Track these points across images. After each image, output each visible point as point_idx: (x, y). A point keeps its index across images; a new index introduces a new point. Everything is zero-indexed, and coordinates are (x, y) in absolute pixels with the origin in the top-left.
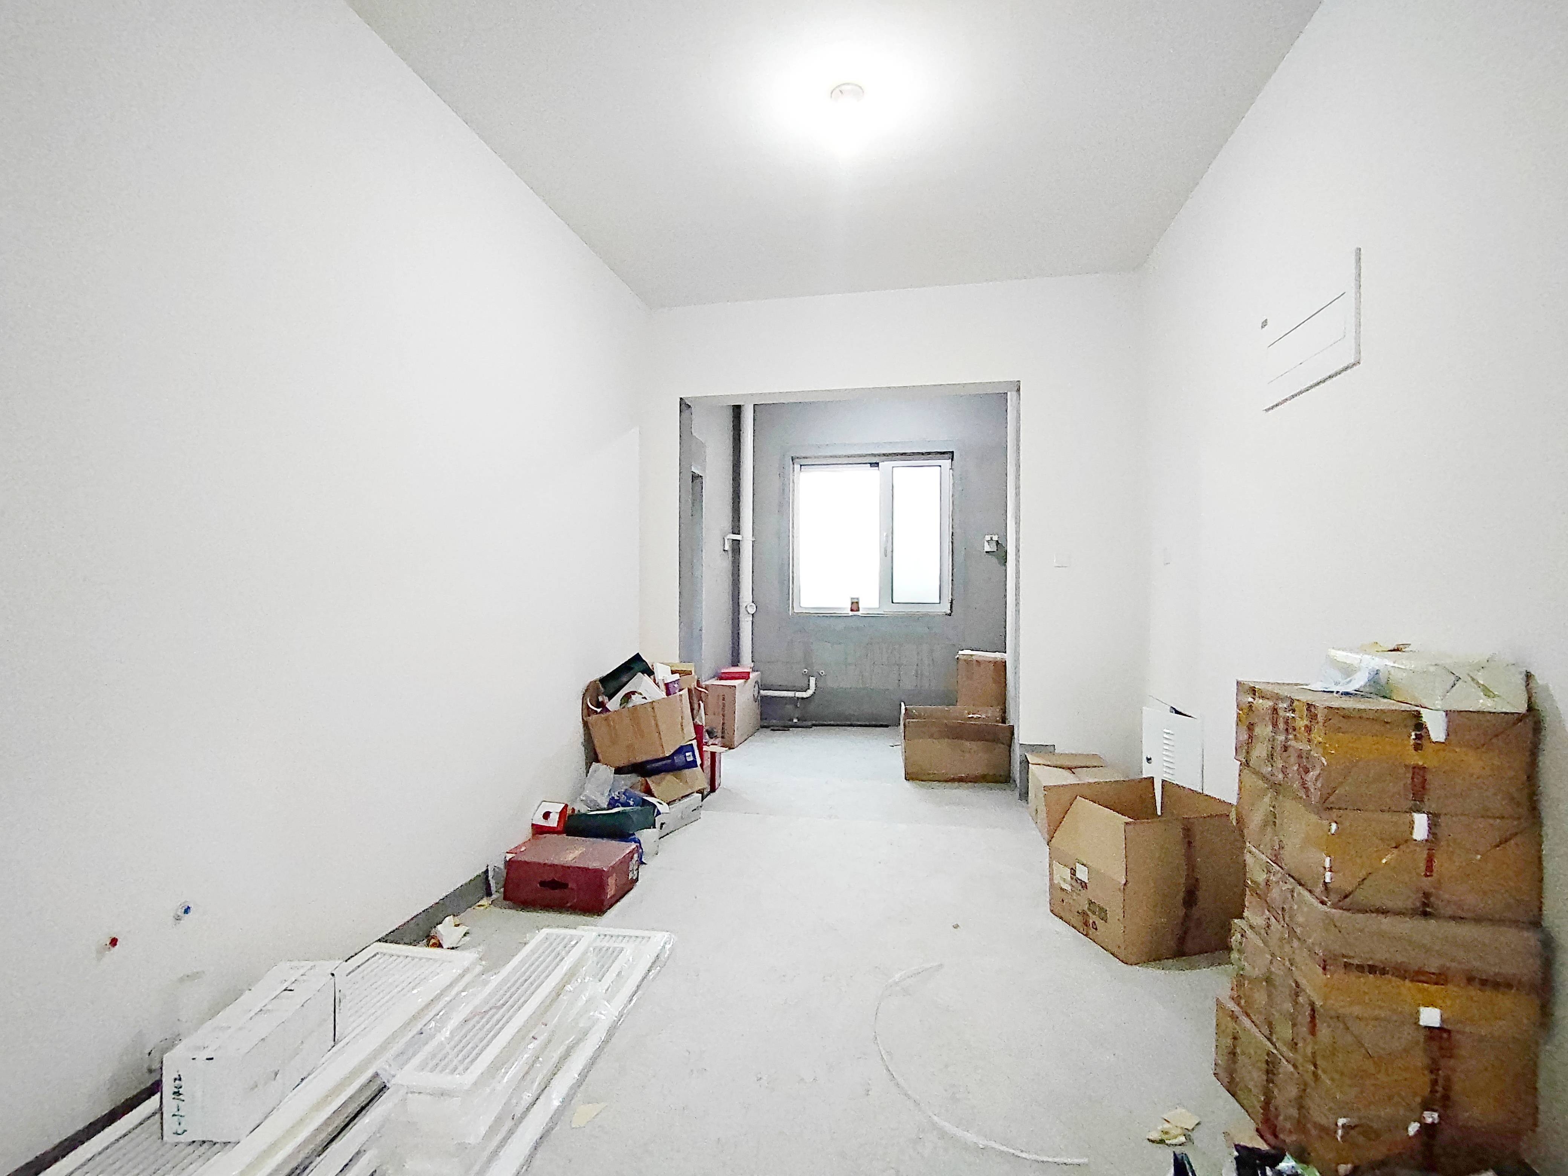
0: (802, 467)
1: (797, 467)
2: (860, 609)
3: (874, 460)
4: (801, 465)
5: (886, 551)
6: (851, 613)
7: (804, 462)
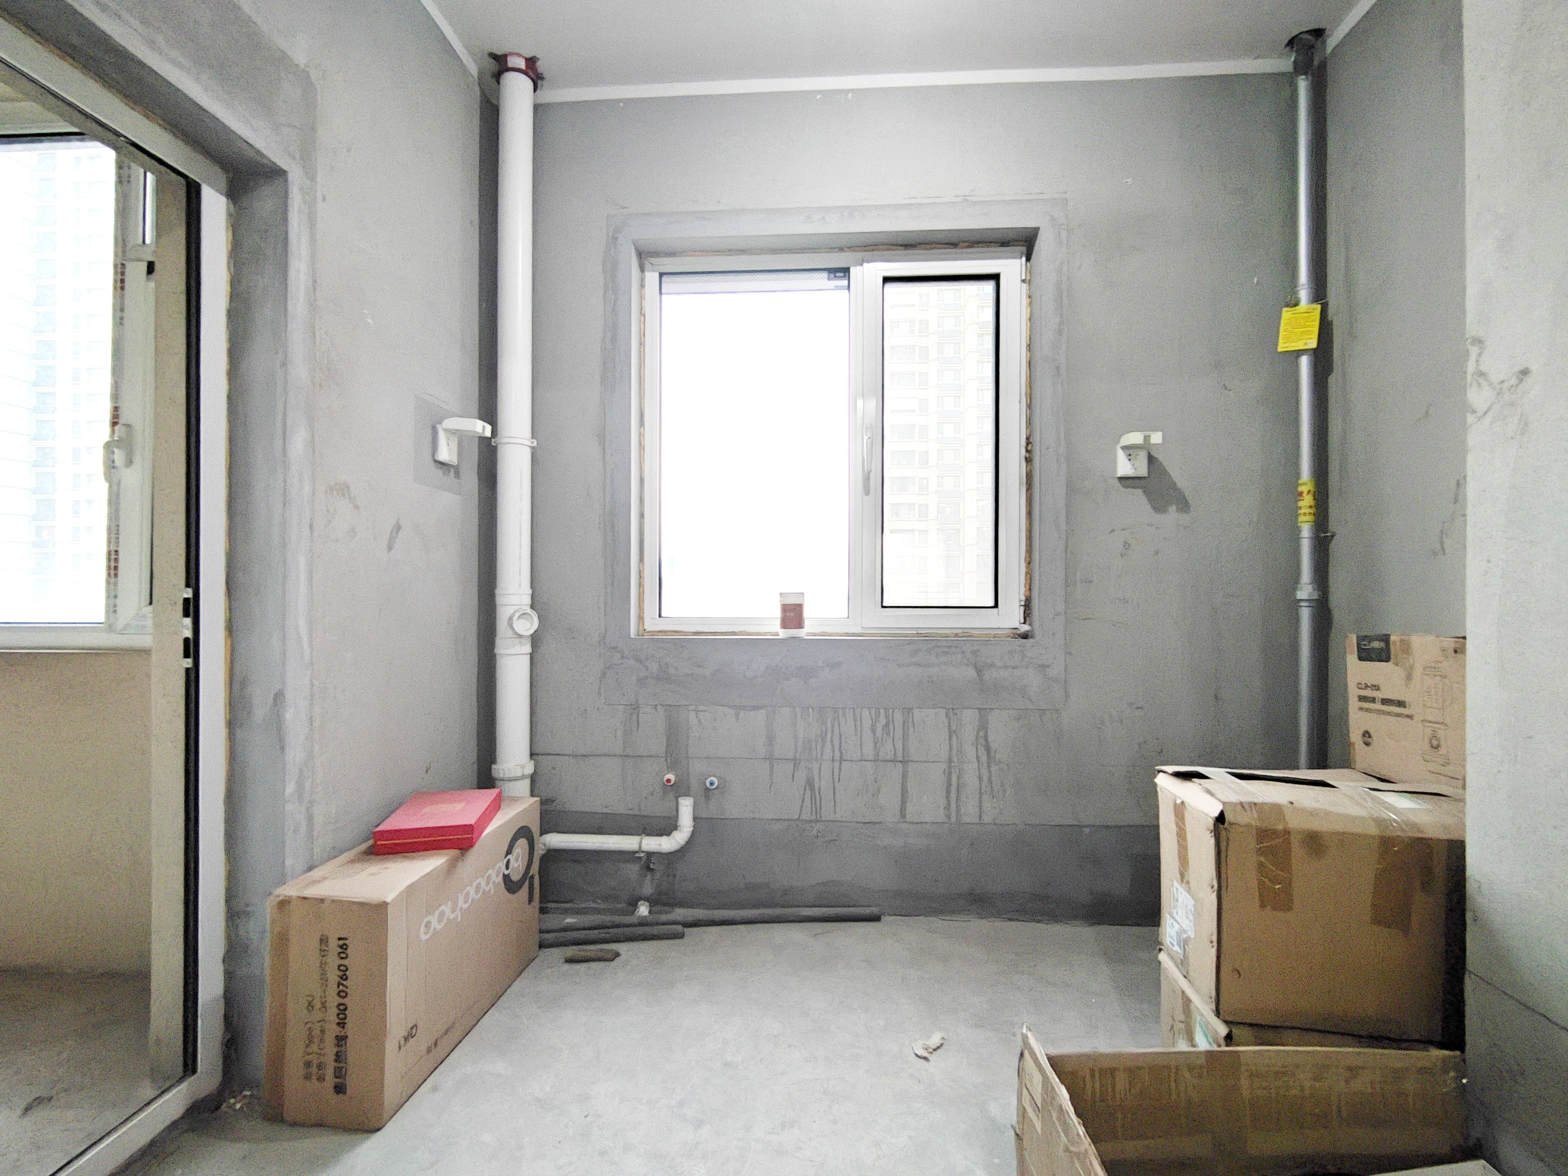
0: (664, 278)
1: (652, 277)
2: (807, 623)
3: (838, 260)
4: (661, 275)
5: (867, 479)
6: (783, 634)
7: (669, 264)
